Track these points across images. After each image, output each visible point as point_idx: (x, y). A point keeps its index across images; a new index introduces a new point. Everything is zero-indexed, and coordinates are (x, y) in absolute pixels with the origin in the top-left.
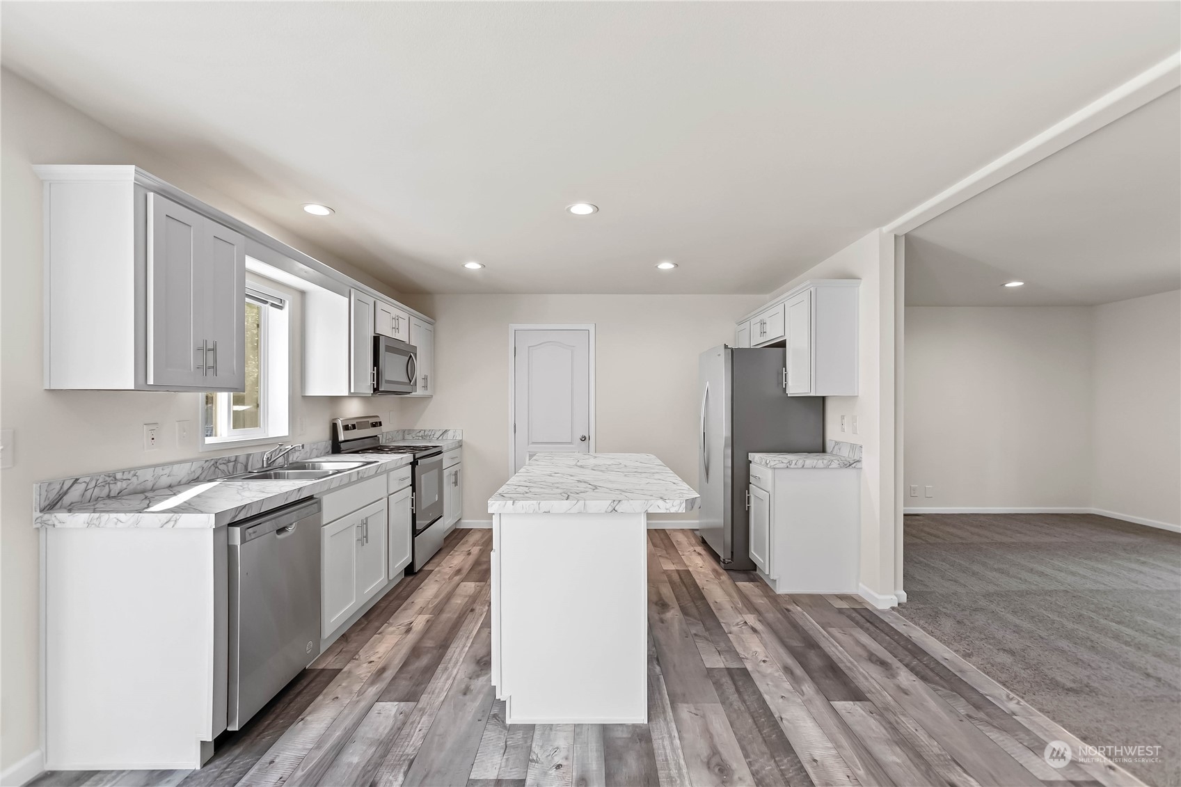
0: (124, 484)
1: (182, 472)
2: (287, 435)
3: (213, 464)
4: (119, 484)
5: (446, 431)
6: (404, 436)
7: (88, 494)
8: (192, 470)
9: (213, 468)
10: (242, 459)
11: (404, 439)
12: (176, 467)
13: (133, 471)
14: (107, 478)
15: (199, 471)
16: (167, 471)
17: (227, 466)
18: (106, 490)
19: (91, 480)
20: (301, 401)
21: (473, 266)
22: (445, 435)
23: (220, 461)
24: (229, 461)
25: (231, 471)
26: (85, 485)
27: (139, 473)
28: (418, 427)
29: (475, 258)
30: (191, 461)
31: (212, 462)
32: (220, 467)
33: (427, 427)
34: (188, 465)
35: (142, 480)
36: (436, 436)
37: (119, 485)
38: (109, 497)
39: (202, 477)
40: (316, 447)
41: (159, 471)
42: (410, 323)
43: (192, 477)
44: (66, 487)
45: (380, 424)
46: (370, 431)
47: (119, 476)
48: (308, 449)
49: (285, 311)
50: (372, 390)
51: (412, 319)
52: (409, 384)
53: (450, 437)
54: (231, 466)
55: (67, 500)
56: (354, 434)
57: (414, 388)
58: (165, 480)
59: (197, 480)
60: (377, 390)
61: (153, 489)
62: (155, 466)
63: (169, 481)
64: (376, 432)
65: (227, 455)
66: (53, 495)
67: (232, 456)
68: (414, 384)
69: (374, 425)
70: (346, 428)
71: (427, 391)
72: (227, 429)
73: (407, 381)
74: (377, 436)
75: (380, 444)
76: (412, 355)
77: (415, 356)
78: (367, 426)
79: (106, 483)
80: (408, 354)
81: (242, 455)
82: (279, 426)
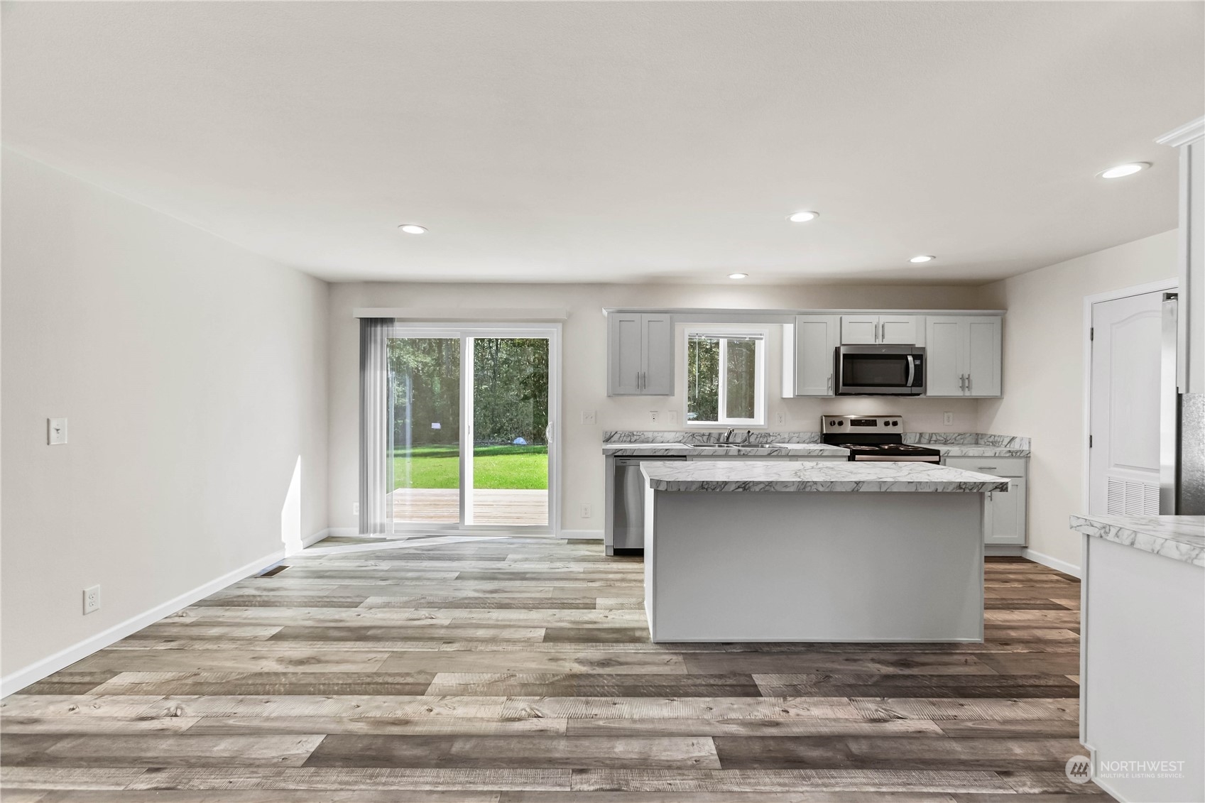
0: (638, 437)
1: (671, 436)
2: (763, 424)
3: (691, 436)
4: (633, 437)
5: (1013, 439)
7: (621, 439)
8: (676, 436)
10: (715, 435)
12: (665, 434)
13: (643, 432)
15: (681, 438)
16: (660, 434)
17: (702, 438)
18: (629, 439)
19: (623, 433)
20: (778, 404)
22: (1013, 443)
23: (696, 434)
24: (703, 435)
25: (705, 441)
26: (620, 435)
28: (991, 432)
30: (677, 432)
31: (690, 434)
32: (695, 437)
33: (997, 433)
34: (674, 434)
35: (646, 437)
36: (1005, 443)
38: (630, 441)
39: (683, 441)
40: (797, 435)
41: (656, 434)
42: (927, 322)
43: (676, 440)
44: (612, 434)
45: (895, 424)
46: (880, 429)
47: (635, 433)
48: (786, 436)
49: (763, 342)
50: (831, 393)
51: (931, 320)
52: (905, 385)
53: (1016, 446)
54: (705, 438)
55: (613, 439)
56: (848, 429)
57: (915, 390)
58: (659, 439)
59: (680, 442)
60: (837, 393)
61: (652, 442)
62: (654, 432)
63: (662, 440)
64: (891, 430)
65: (702, 431)
66: (607, 436)
67: (707, 432)
68: (913, 385)
69: (887, 424)
70: (832, 424)
71: (976, 392)
72: (723, 419)
73: (904, 383)
74: (900, 435)
75: (904, 442)
76: (909, 357)
77: (919, 357)
78: (872, 423)
79: (629, 435)
80: (904, 357)
81: (715, 433)
82: (759, 417)
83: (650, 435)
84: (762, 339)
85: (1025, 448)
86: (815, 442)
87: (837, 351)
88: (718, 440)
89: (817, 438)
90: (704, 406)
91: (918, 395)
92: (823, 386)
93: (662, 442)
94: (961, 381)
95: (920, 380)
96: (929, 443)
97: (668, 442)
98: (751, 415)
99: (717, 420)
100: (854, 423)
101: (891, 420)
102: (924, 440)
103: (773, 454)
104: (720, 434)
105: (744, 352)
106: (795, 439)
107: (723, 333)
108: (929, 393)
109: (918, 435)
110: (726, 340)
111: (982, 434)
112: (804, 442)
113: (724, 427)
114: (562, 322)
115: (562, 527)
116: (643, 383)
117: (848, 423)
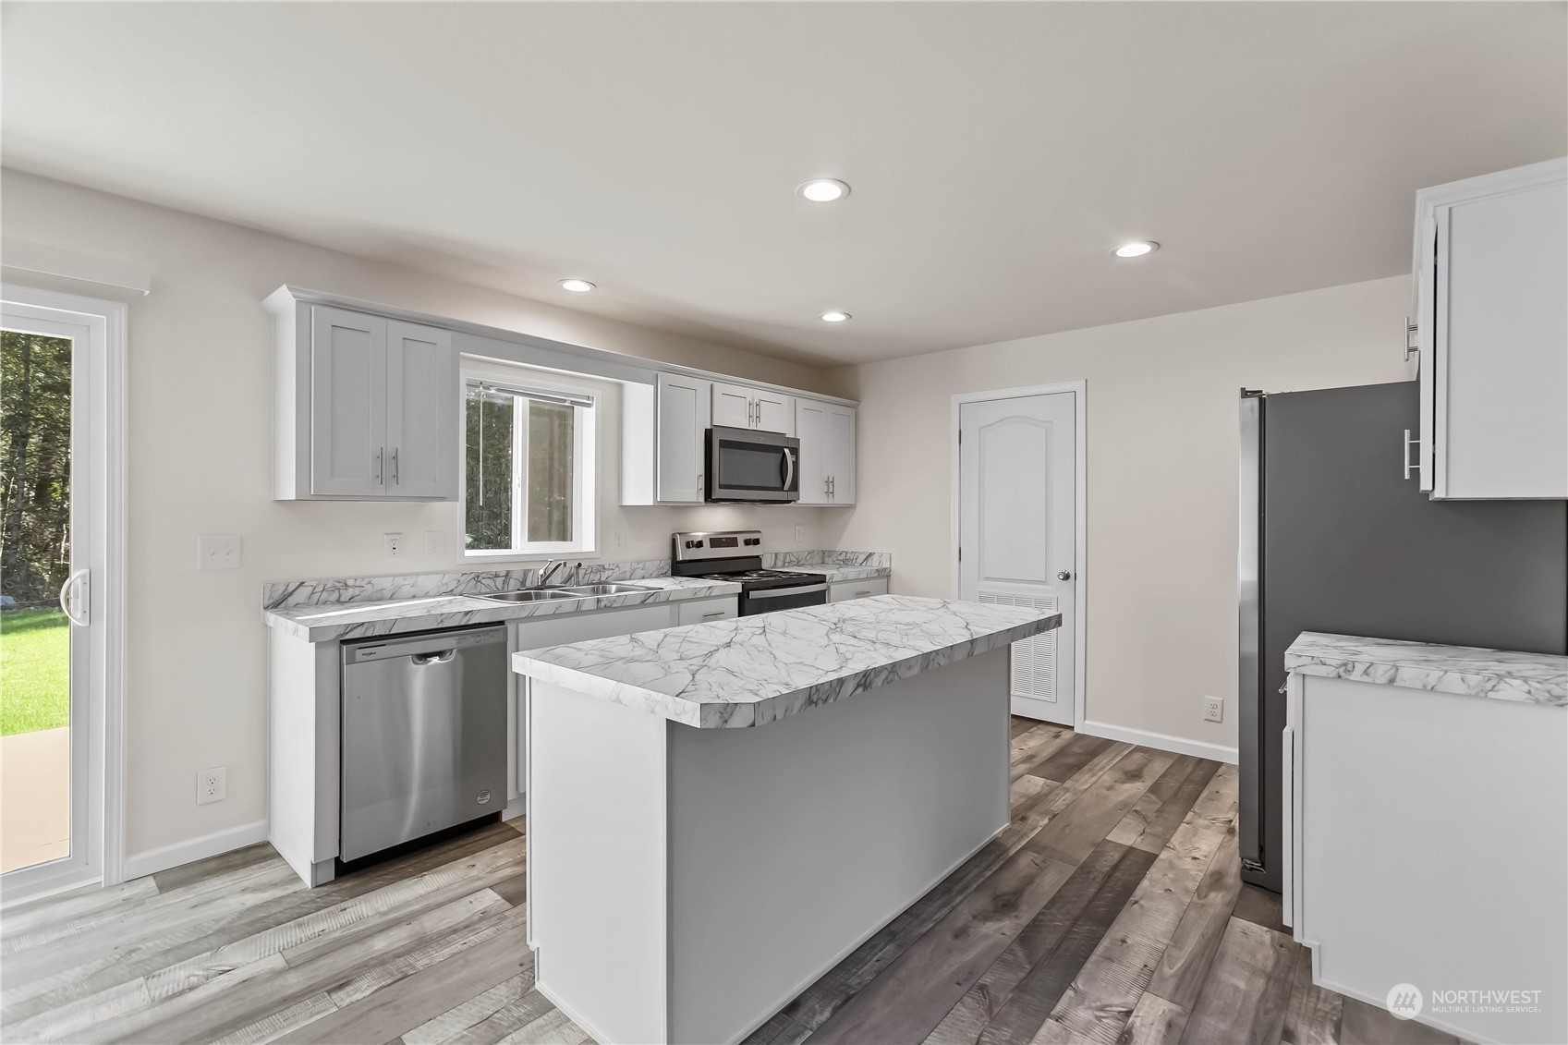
0: (357, 591)
1: (431, 583)
2: (593, 550)
3: (474, 578)
4: (351, 590)
5: (870, 555)
6: (823, 559)
7: (316, 597)
8: (444, 582)
9: (473, 582)
10: (517, 575)
11: (823, 563)
12: (421, 578)
13: (368, 579)
14: (336, 584)
15: (454, 584)
16: (410, 581)
17: (495, 581)
18: (335, 595)
19: (319, 584)
20: (617, 515)
21: (834, 317)
22: (870, 560)
23: (483, 575)
24: (497, 576)
25: (500, 588)
26: (311, 588)
27: (374, 581)
28: (841, 547)
29: (832, 305)
30: (443, 573)
31: (472, 576)
32: (483, 581)
33: (850, 549)
34: (439, 577)
35: (377, 588)
36: (860, 561)
37: (351, 592)
38: (338, 601)
39: (456, 591)
40: (641, 566)
41: (399, 581)
42: (798, 408)
43: (444, 589)
44: (290, 589)
45: (756, 542)
46: (741, 551)
47: (350, 582)
48: (626, 568)
49: (593, 409)
50: (699, 498)
51: (801, 403)
52: (782, 489)
53: (875, 563)
54: (499, 581)
55: (292, 601)
56: (707, 552)
57: (791, 495)
58: (407, 590)
59: (450, 593)
60: (709, 497)
61: (392, 598)
62: (395, 576)
63: (413, 591)
64: (751, 551)
65: (494, 569)
66: (277, 595)
67: (502, 570)
68: (790, 490)
69: (747, 542)
70: (688, 545)
71: (839, 499)
72: (520, 542)
73: (779, 485)
74: (758, 557)
75: (764, 567)
76: (787, 451)
77: (795, 451)
78: (732, 542)
79: (335, 588)
80: (780, 450)
81: (517, 570)
82: (584, 539)
83: (387, 584)
84: (589, 405)
85: (886, 565)
86: (664, 575)
87: (709, 435)
88: (523, 583)
89: (667, 568)
91: (789, 502)
92: (692, 488)
93: (414, 597)
94: (825, 485)
95: (795, 487)
96: (783, 566)
97: (426, 596)
98: (564, 533)
99: (511, 546)
100: (716, 542)
101: (751, 537)
102: (779, 563)
103: (647, 602)
104: (526, 573)
105: (555, 426)
106: (639, 573)
108: (800, 500)
109: (774, 555)
110: (525, 399)
111: (829, 551)
112: (650, 577)
113: (540, 559)
114: (134, 304)
115: (131, 847)
116: (389, 468)
117: (707, 544)
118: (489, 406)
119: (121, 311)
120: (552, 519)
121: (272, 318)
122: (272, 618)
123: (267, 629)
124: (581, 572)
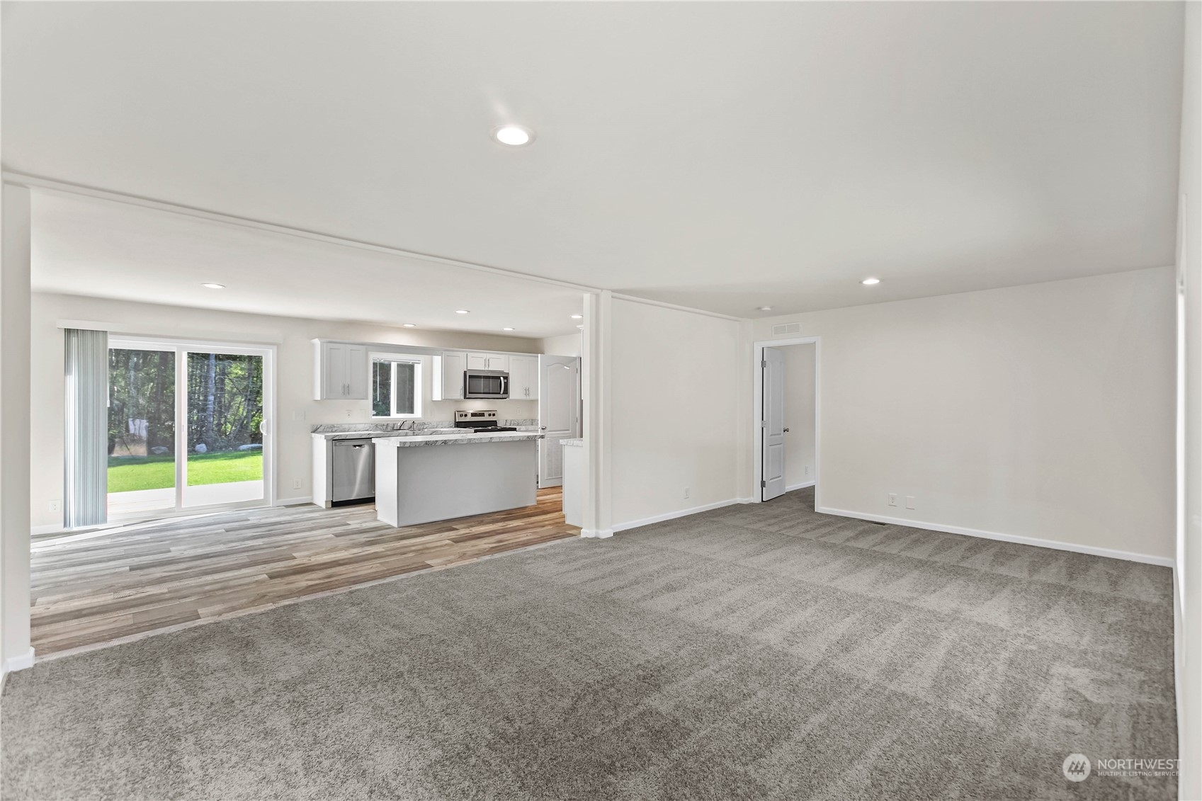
1: (361, 427)
2: (422, 417)
7: (326, 428)
8: (365, 427)
9: (375, 427)
12: (358, 425)
13: (341, 425)
14: (331, 425)
15: (369, 427)
16: (354, 426)
18: (330, 430)
19: (327, 424)
20: (430, 404)
23: (379, 425)
24: (384, 425)
25: (385, 429)
26: (325, 426)
27: (343, 426)
30: (364, 424)
31: (375, 425)
32: (379, 427)
35: (344, 428)
37: (336, 429)
38: (333, 430)
39: (370, 430)
40: (441, 422)
41: (351, 426)
42: (510, 360)
43: (365, 429)
44: (319, 426)
45: (494, 415)
46: (486, 418)
47: (335, 426)
48: (435, 424)
49: (420, 365)
50: (462, 397)
51: (511, 358)
52: (499, 393)
54: (384, 427)
55: (318, 430)
56: (469, 419)
57: (505, 396)
58: (353, 429)
59: (368, 430)
60: (465, 398)
61: (348, 431)
62: (349, 424)
63: (355, 429)
64: (492, 419)
65: (383, 423)
66: (315, 428)
67: (386, 423)
68: (503, 393)
69: (490, 415)
70: (461, 416)
71: (532, 397)
72: (394, 414)
74: (496, 420)
75: (498, 424)
76: (502, 378)
77: (506, 378)
78: (482, 415)
79: (331, 427)
80: (499, 378)
81: (391, 424)
82: (418, 413)
83: (346, 426)
84: (418, 363)
86: (451, 427)
87: (465, 373)
88: (393, 428)
89: (453, 424)
90: (381, 407)
91: (505, 398)
92: (458, 393)
93: (355, 431)
94: (525, 391)
95: (506, 391)
97: (360, 431)
98: (412, 412)
99: (389, 415)
100: (473, 415)
101: (492, 413)
102: (508, 424)
104: (394, 425)
105: (407, 372)
106: (440, 426)
107: (394, 360)
108: (510, 398)
109: (505, 420)
110: (396, 363)
112: (445, 427)
113: (398, 420)
114: (278, 345)
115: (278, 496)
116: (347, 391)
117: (469, 415)
118: (382, 365)
119: (275, 347)
120: (407, 404)
121: (313, 345)
122: (313, 434)
123: (312, 438)
124: (415, 425)
